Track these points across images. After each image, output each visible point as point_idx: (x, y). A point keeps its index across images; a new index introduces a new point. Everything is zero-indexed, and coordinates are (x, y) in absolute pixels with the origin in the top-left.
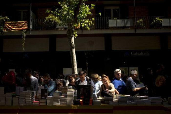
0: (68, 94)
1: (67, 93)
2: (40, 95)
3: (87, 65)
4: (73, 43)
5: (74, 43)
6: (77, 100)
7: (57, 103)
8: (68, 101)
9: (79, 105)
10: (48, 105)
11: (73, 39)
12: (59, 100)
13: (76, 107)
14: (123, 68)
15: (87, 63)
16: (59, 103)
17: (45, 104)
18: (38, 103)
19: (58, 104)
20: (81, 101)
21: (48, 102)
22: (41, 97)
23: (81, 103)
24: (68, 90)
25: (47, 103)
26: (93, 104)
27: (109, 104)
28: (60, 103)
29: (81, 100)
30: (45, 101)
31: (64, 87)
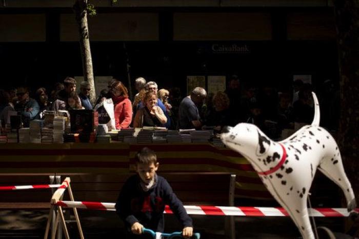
0: (54, 124)
1: (52, 123)
2: (10, 125)
3: (128, 69)
4: (85, 27)
5: (87, 28)
6: (69, 134)
7: (36, 139)
8: (54, 136)
9: (72, 143)
10: (20, 142)
11: (85, 19)
12: (40, 134)
13: (68, 146)
14: (196, 77)
15: (128, 66)
16: (40, 140)
17: (16, 141)
18: (4, 140)
19: (37, 141)
20: (76, 137)
21: (21, 137)
22: (11, 130)
23: (76, 139)
24: (56, 117)
25: (20, 139)
26: (96, 141)
27: (123, 141)
28: (42, 139)
29: (76, 135)
30: (16, 135)
31: (48, 113)
